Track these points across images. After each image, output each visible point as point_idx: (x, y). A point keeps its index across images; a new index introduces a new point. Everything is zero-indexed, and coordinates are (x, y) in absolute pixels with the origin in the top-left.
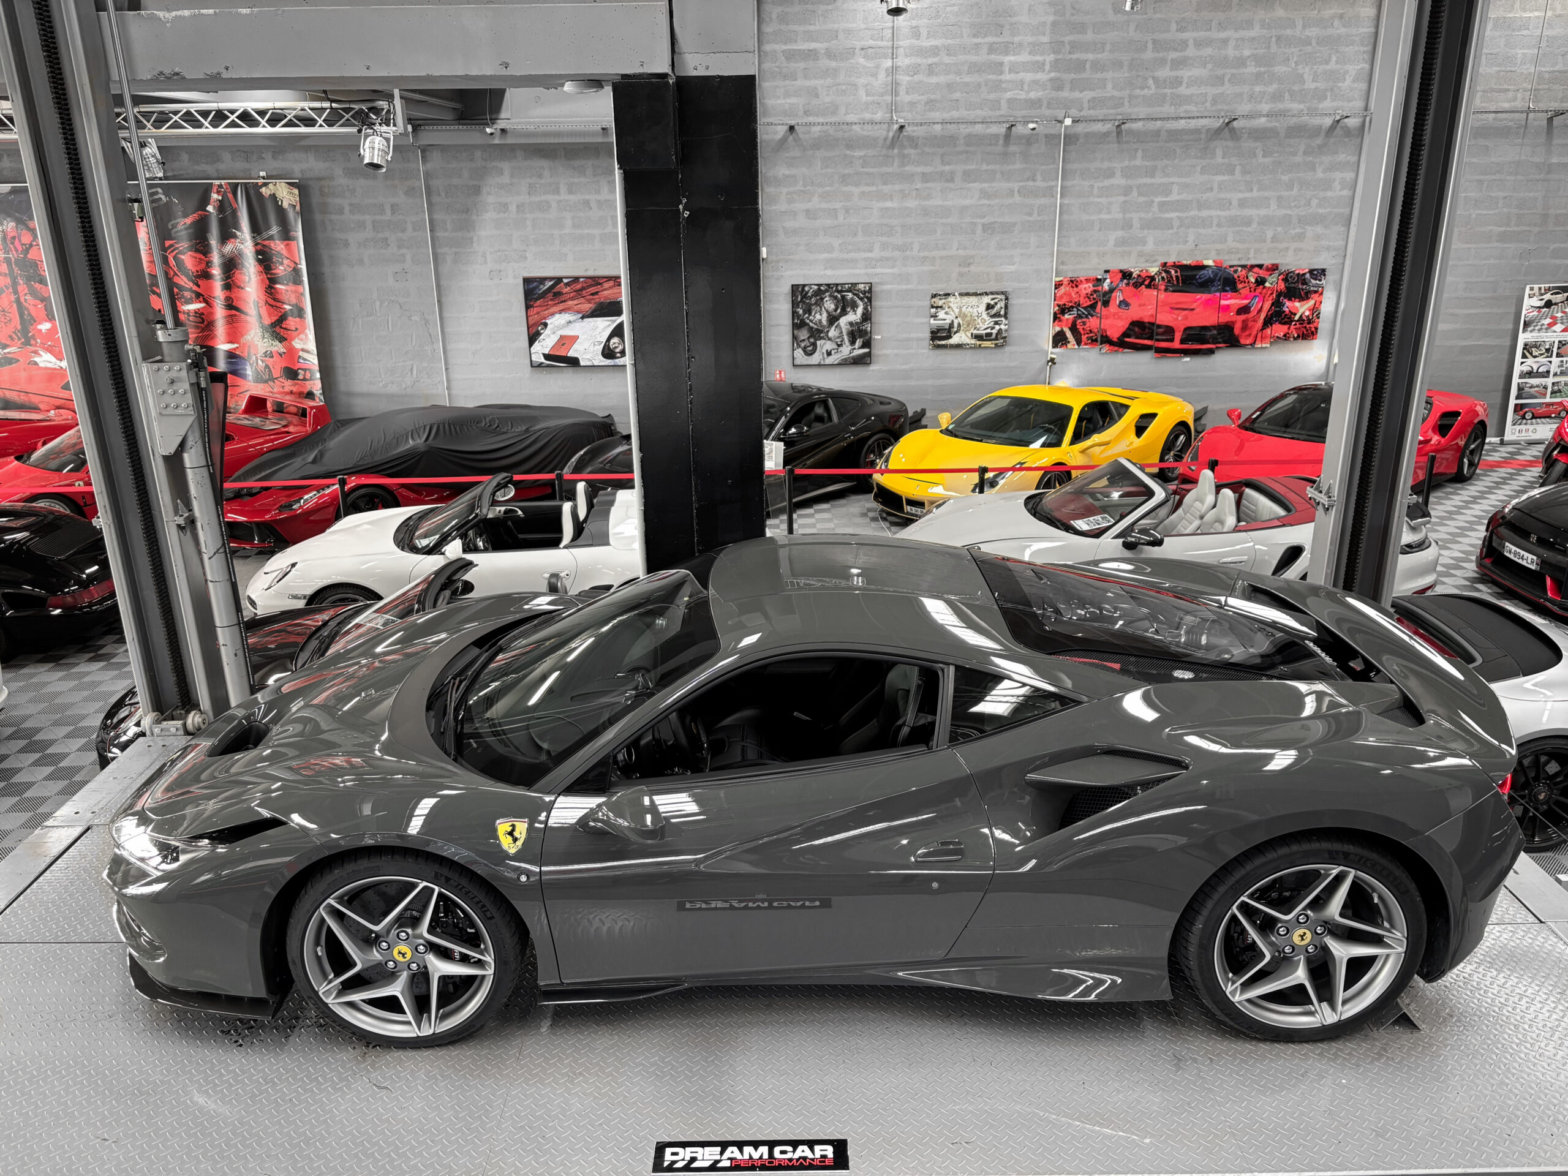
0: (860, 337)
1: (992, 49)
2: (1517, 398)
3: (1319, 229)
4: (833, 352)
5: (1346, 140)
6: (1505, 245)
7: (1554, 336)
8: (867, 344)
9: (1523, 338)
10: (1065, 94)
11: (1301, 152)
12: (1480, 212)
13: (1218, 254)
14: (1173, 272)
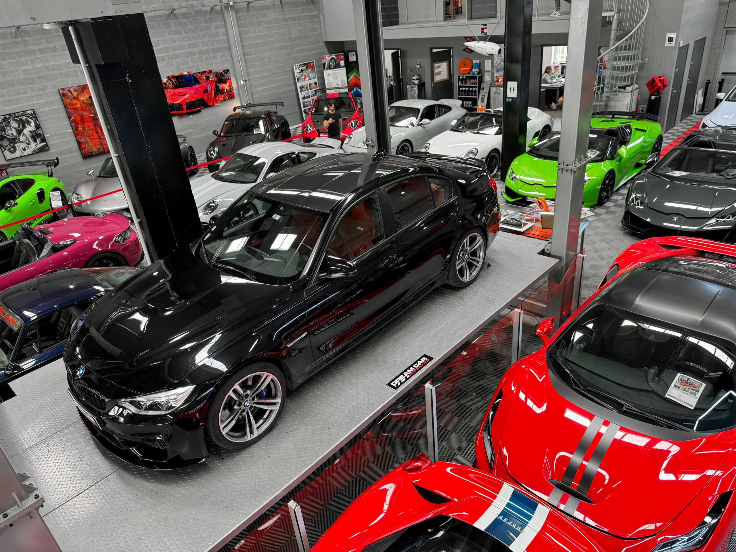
0: (39, 137)
2: (304, 107)
3: (220, 53)
4: (26, 148)
5: (218, 15)
6: (282, 51)
7: (306, 82)
8: (43, 140)
9: (299, 85)
11: (203, 22)
12: (270, 39)
13: (187, 68)
14: (173, 80)
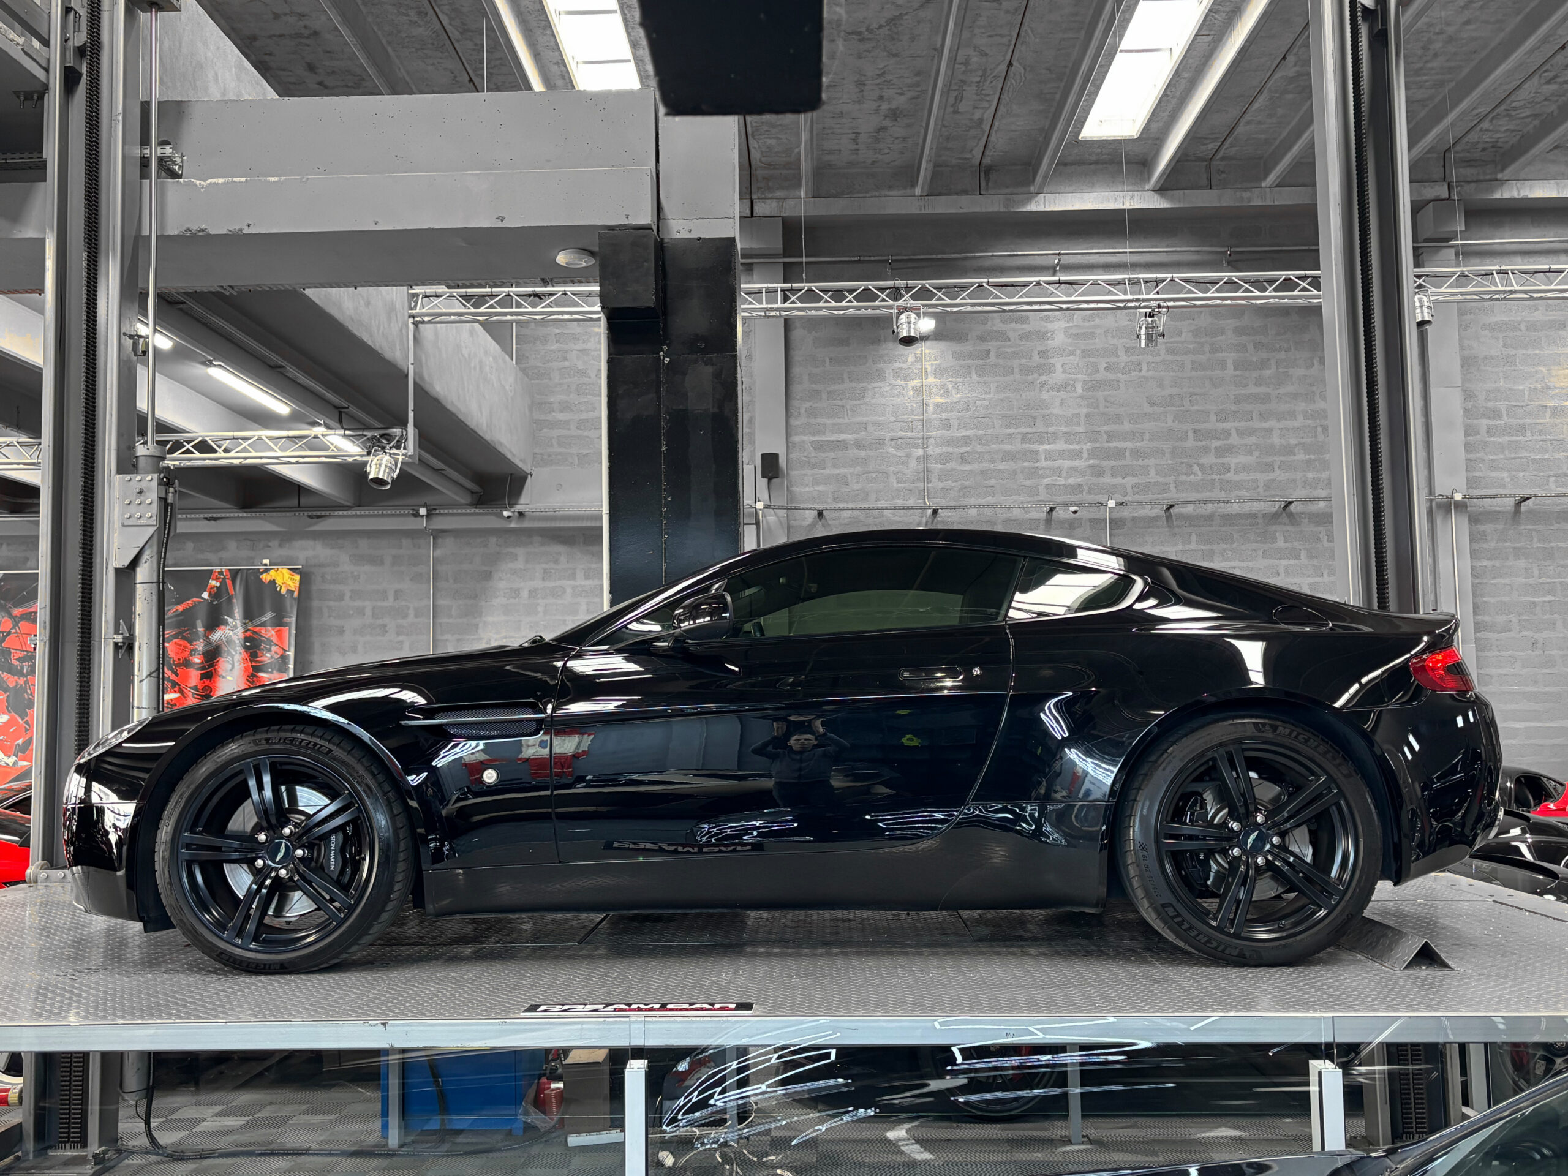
1: (1025, 438)
10: (1107, 480)
